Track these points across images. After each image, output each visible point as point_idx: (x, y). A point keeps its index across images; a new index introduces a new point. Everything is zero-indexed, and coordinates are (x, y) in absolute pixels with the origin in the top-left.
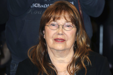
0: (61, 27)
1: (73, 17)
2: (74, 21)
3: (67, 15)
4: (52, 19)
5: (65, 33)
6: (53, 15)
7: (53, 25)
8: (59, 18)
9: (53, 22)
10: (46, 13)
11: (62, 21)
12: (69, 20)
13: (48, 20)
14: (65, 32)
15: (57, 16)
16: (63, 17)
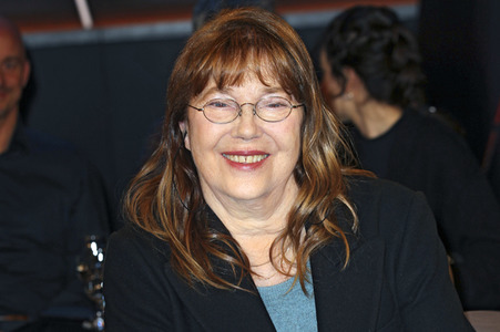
0: (247, 110)
1: (286, 71)
2: (293, 86)
3: (265, 66)
4: (212, 84)
5: (263, 131)
6: (217, 68)
7: (220, 105)
8: (238, 80)
9: (217, 96)
10: (189, 60)
11: (249, 90)
12: (274, 83)
13: (198, 86)
14: (266, 126)
15: (232, 71)
16: (252, 74)
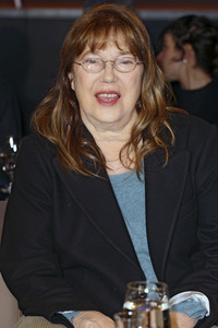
0: (109, 65)
1: (133, 41)
2: (137, 51)
3: (121, 38)
4: (88, 49)
5: (118, 79)
6: (91, 39)
7: (93, 62)
8: (103, 46)
9: (91, 56)
10: (74, 34)
11: (110, 52)
12: (126, 49)
13: (79, 50)
14: (120, 75)
15: (100, 41)
16: (112, 43)
